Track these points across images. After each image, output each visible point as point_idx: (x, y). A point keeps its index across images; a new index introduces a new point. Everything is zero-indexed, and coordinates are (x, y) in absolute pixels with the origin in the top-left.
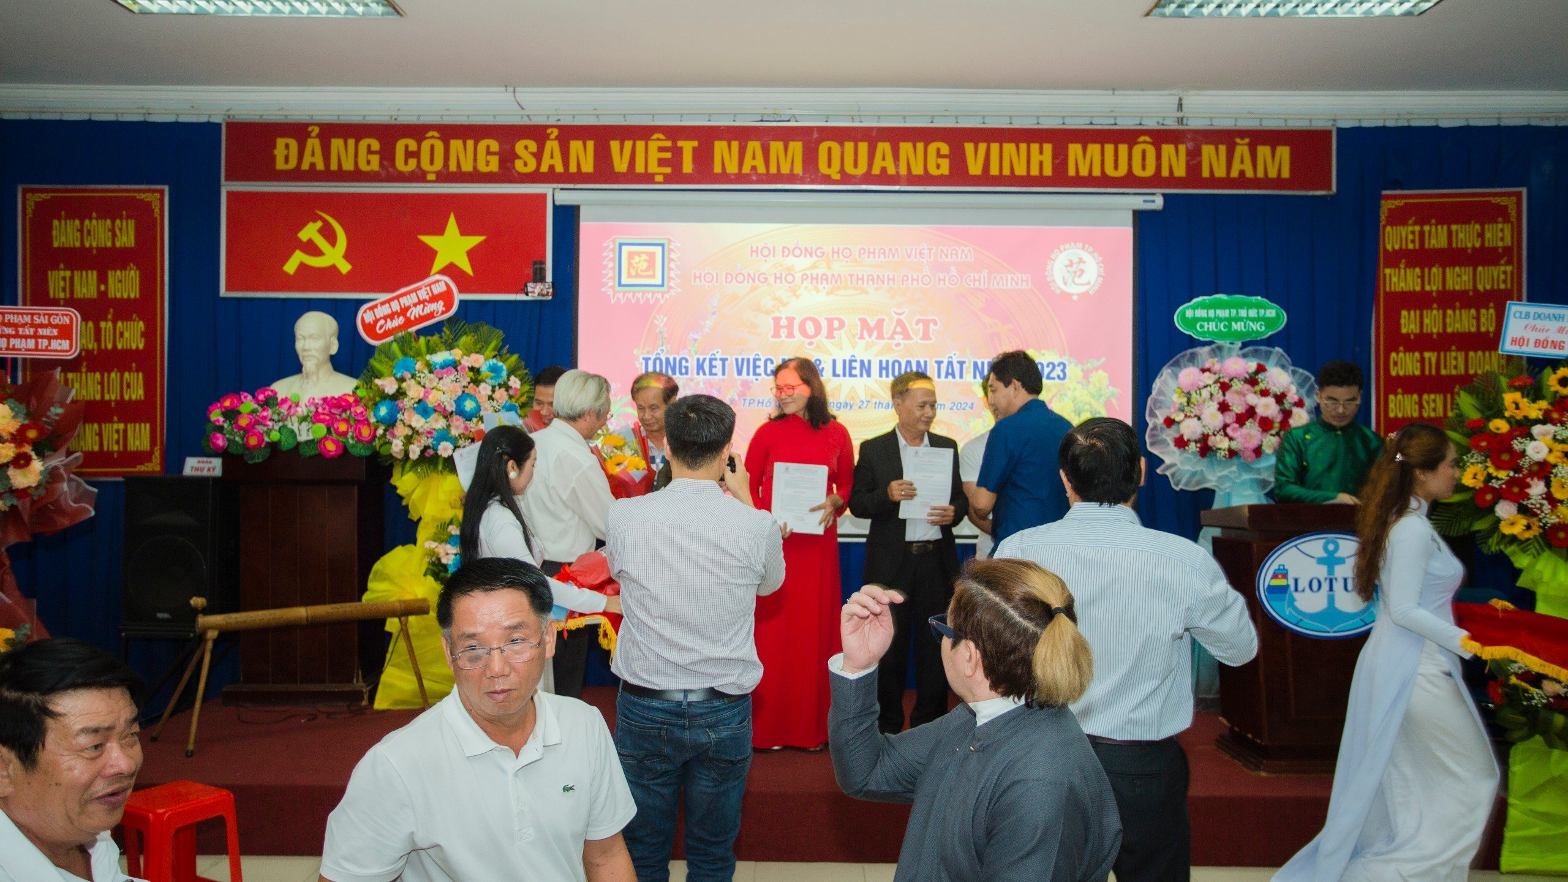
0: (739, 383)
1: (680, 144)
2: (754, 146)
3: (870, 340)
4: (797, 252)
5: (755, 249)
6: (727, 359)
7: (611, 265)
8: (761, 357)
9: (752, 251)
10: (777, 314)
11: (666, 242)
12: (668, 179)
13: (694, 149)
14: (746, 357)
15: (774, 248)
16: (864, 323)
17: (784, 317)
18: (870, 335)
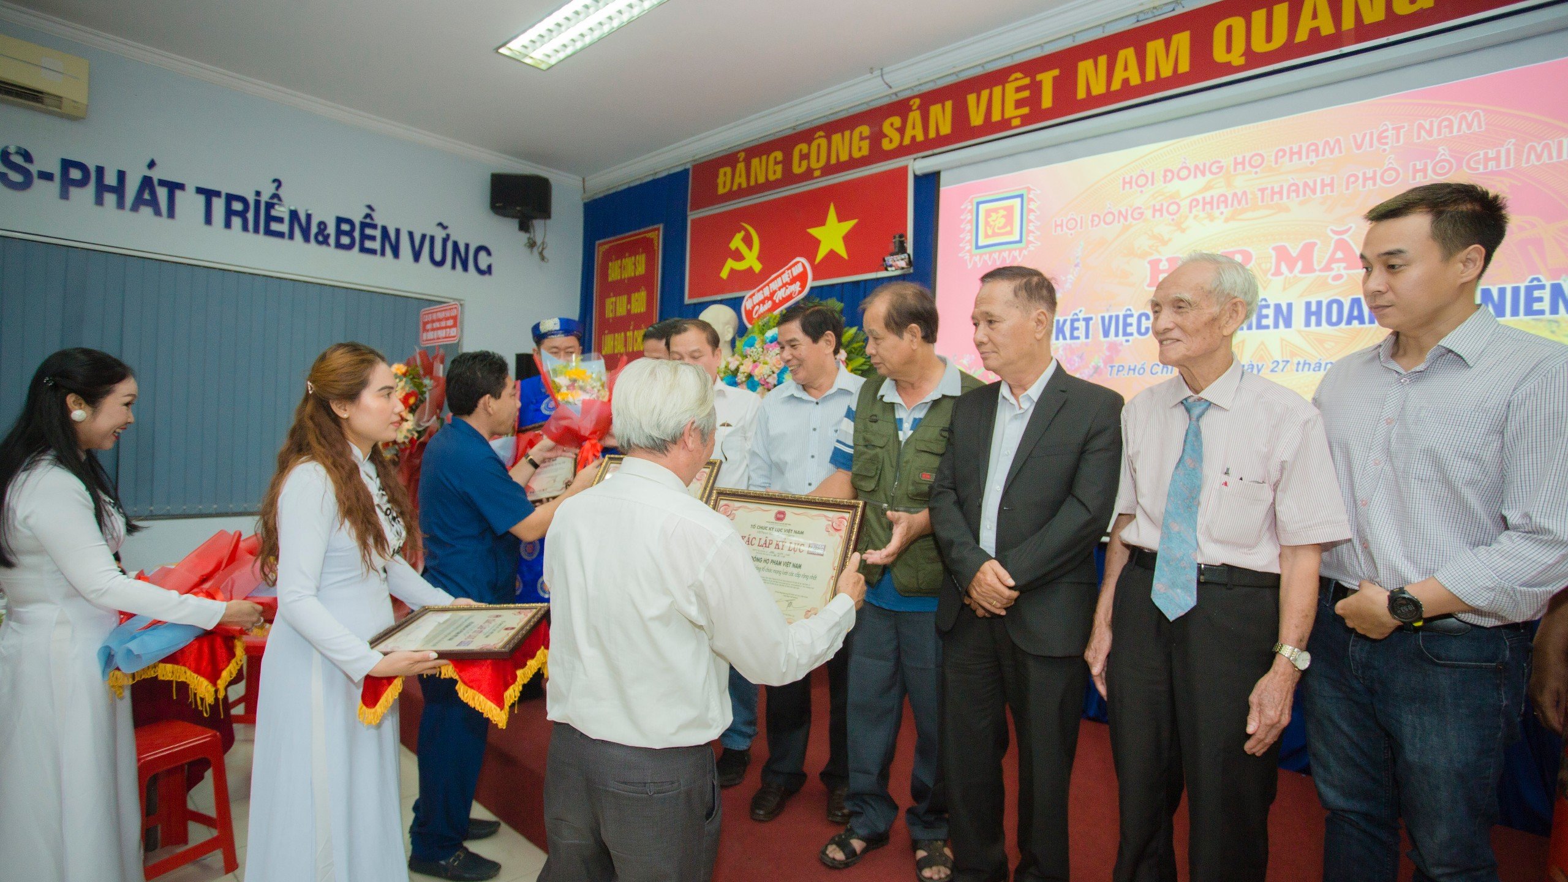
0: (1105, 346)
1: (1039, 77)
2: (1127, 54)
3: (1290, 275)
4: (1184, 173)
5: (1127, 180)
6: (1091, 319)
7: (968, 227)
8: (1133, 312)
9: (1125, 183)
10: (1156, 256)
11: (1024, 192)
12: (1026, 120)
13: (1055, 79)
14: (1114, 314)
15: (1153, 174)
16: (1282, 254)
17: (1163, 258)
18: (1291, 269)
